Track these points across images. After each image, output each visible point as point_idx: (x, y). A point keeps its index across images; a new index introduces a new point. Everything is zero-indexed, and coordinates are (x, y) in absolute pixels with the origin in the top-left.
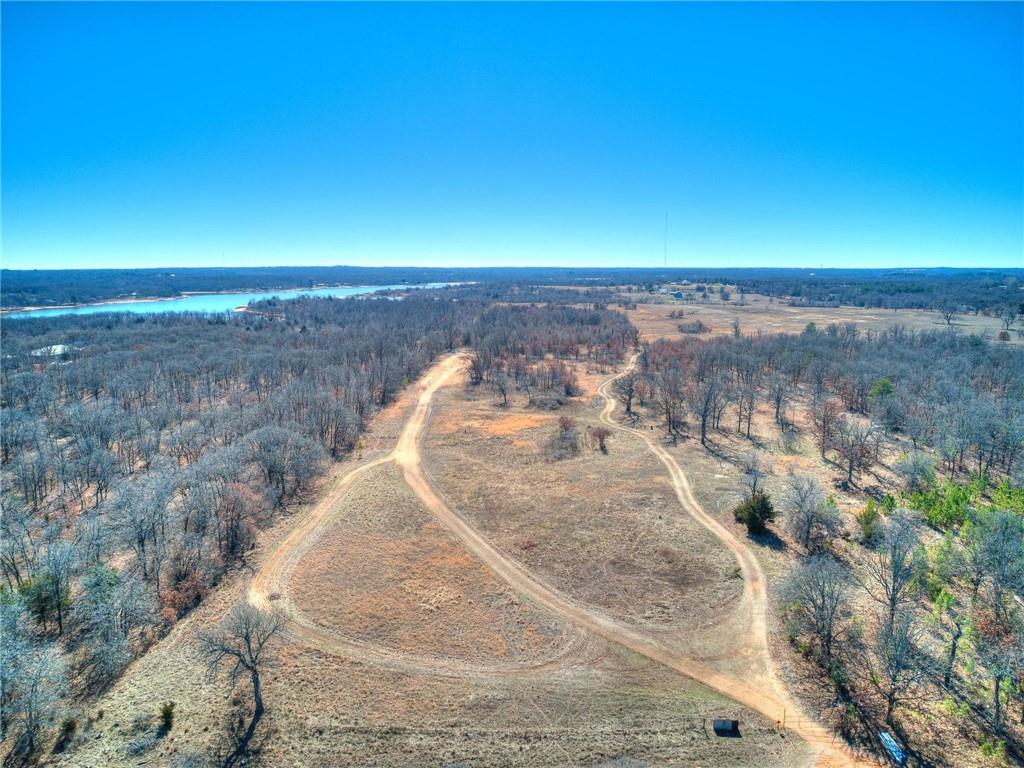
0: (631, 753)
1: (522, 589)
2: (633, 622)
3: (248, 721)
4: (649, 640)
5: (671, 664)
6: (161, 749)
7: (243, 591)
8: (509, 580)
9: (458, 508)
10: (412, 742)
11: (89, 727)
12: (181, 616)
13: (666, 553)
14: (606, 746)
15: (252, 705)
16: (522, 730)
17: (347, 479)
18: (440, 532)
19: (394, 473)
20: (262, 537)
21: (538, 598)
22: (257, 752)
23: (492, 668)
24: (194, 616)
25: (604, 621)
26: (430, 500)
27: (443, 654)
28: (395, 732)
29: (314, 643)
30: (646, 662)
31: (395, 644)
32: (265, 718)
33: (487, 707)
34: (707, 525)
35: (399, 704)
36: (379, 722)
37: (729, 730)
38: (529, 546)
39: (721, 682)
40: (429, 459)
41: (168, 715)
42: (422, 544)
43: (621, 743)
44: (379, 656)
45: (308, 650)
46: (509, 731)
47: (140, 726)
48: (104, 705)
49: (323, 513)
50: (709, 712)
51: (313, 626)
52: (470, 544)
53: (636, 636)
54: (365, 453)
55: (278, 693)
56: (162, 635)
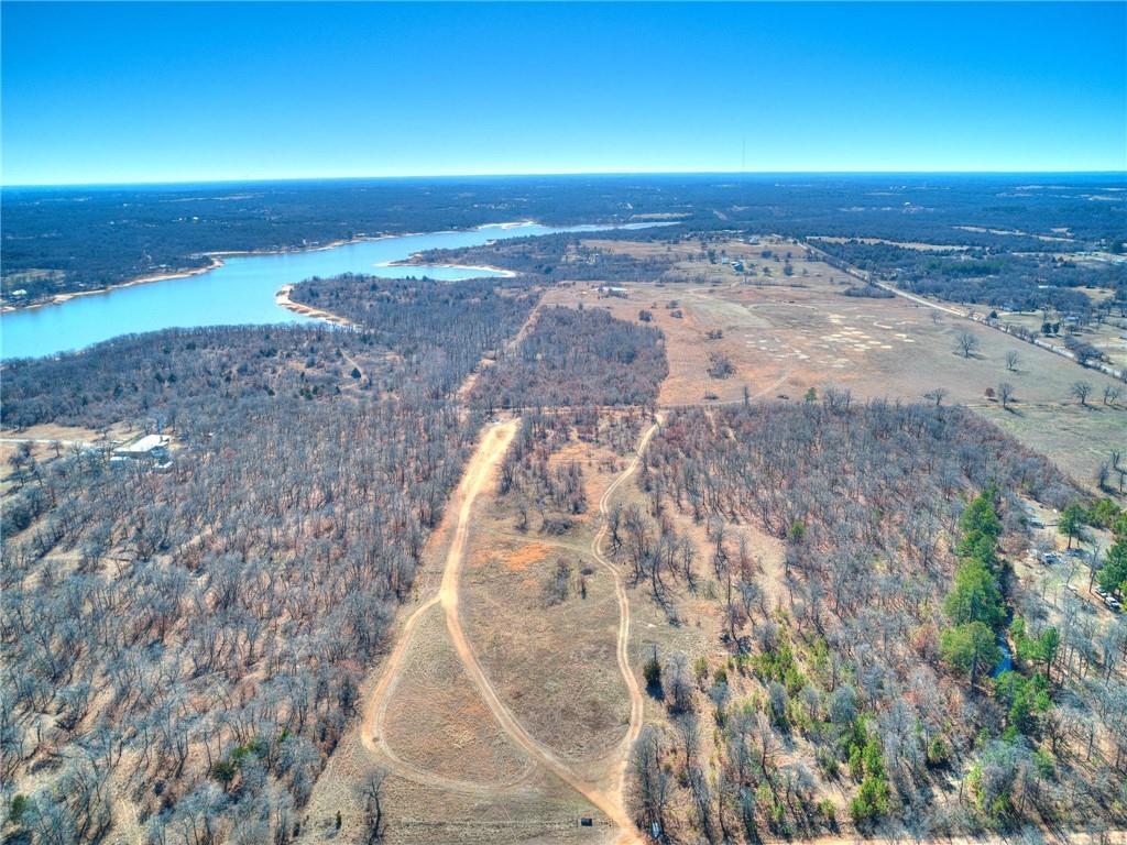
0: (542, 834)
1: (509, 732)
2: (562, 756)
3: (375, 819)
4: (568, 769)
5: (574, 785)
6: (340, 835)
7: (358, 735)
8: (503, 724)
9: (481, 658)
10: (448, 829)
11: (305, 824)
12: (329, 755)
13: (594, 703)
14: (532, 831)
15: (376, 811)
16: (496, 822)
17: (409, 625)
18: (467, 683)
19: (437, 616)
20: (362, 689)
21: (517, 739)
22: (382, 836)
23: (487, 787)
24: (336, 753)
25: (548, 756)
26: (463, 649)
27: (464, 778)
28: (440, 824)
29: (400, 772)
30: (561, 783)
31: (441, 772)
32: (382, 818)
33: (483, 810)
34: (626, 676)
35: (443, 809)
36: (433, 819)
37: (587, 823)
38: (518, 696)
39: (593, 796)
40: (466, 601)
41: (339, 819)
42: (457, 694)
43: (539, 829)
44: (434, 780)
45: (398, 777)
46: (491, 823)
47: (328, 824)
48: (307, 812)
49: (397, 660)
50: (582, 812)
51: (399, 761)
52: (484, 694)
53: (561, 766)
54: (422, 591)
55: (387, 804)
56: (323, 769)
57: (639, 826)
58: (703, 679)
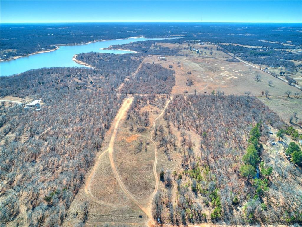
0: (129, 219)
1: (123, 190)
2: (136, 197)
3: (86, 213)
4: (137, 201)
5: (139, 206)
6: (77, 217)
7: (84, 189)
8: (121, 188)
9: (117, 168)
10: (105, 217)
11: (68, 214)
12: (76, 194)
13: (146, 182)
14: (126, 218)
15: (86, 211)
16: (117, 215)
17: (99, 158)
18: (113, 175)
19: (107, 155)
20: (86, 176)
21: (125, 192)
22: (88, 218)
23: (116, 205)
24: (78, 194)
25: (132, 197)
26: (113, 165)
27: (110, 202)
28: (103, 215)
29: (94, 200)
30: (135, 205)
31: (104, 200)
32: (88, 213)
33: (114, 212)
34: (155, 175)
35: (104, 211)
36: (101, 214)
37: (141, 217)
38: (126, 179)
39: (143, 209)
40: (115, 151)
41: (77, 213)
42: (110, 178)
43: (128, 218)
44: (102, 203)
45: (93, 202)
46: (116, 216)
47: (74, 214)
48: (69, 211)
49: (95, 168)
50: (140, 214)
51: (94, 197)
52: (117, 179)
53: (135, 200)
54: (103, 148)
55: (90, 209)
56: (74, 198)
57: (154, 218)
58: (175, 177)
